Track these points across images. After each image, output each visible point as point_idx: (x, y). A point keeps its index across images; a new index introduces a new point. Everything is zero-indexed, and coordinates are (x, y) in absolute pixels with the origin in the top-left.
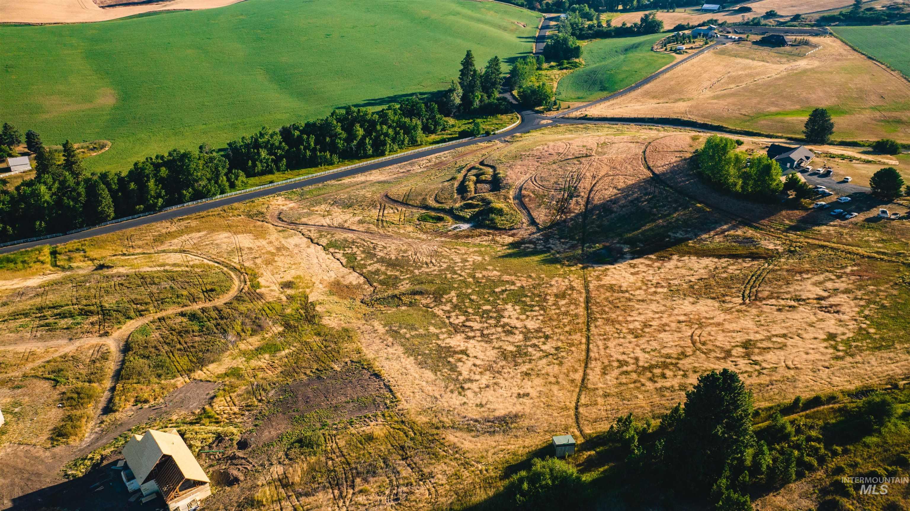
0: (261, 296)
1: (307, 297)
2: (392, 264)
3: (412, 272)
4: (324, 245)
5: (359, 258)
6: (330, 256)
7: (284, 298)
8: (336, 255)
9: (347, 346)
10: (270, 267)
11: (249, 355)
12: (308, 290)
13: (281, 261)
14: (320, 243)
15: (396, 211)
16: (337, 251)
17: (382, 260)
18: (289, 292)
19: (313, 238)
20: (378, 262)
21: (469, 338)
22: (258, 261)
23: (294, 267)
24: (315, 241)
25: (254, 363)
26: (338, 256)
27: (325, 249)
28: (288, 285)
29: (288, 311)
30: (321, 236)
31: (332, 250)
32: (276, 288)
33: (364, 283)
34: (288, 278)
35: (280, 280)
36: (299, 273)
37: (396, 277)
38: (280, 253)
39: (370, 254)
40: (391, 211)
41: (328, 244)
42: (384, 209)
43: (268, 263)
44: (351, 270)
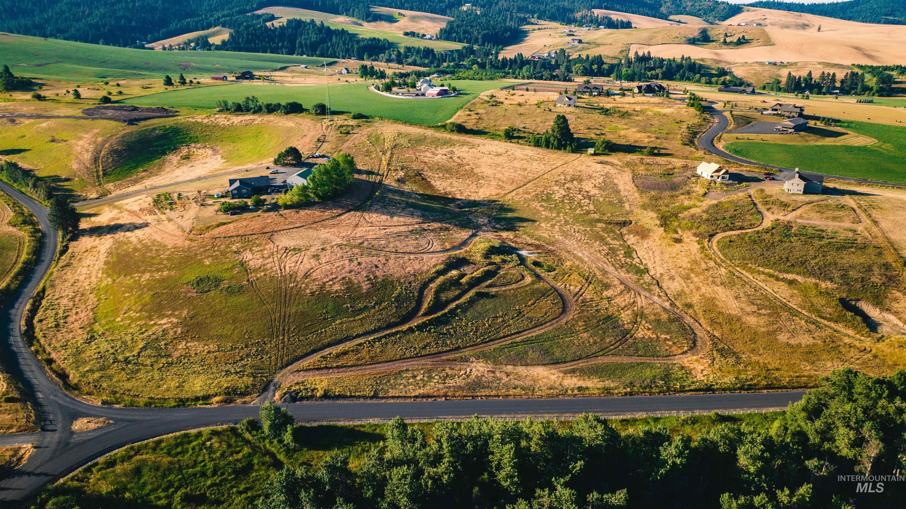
0: (695, 235)
1: (665, 231)
2: (602, 239)
3: (591, 230)
4: (647, 275)
5: (623, 252)
6: (644, 262)
7: (680, 232)
8: (639, 262)
9: (646, 200)
10: (693, 257)
11: (695, 206)
12: (664, 235)
13: (685, 262)
14: (650, 278)
15: (568, 286)
16: (638, 265)
17: (607, 244)
18: (676, 236)
19: (656, 286)
20: (610, 244)
21: (587, 192)
22: (704, 266)
23: (674, 255)
24: (655, 282)
25: (692, 203)
26: (637, 260)
27: (647, 271)
28: (678, 241)
29: (676, 224)
30: (649, 285)
31: (642, 267)
32: (686, 240)
33: (625, 234)
34: (678, 246)
35: (683, 244)
36: (670, 249)
37: (603, 231)
38: (687, 271)
39: (612, 252)
40: (572, 288)
41: (645, 274)
42: (576, 294)
43: (695, 262)
44: (631, 246)
